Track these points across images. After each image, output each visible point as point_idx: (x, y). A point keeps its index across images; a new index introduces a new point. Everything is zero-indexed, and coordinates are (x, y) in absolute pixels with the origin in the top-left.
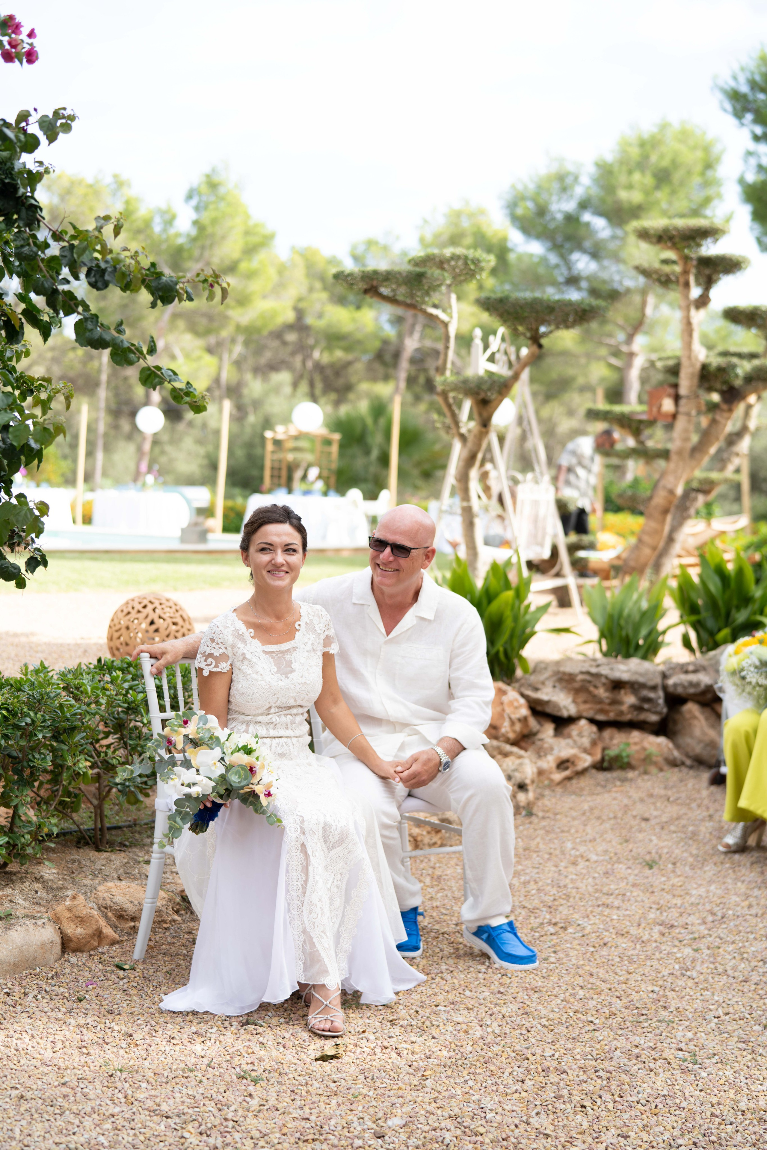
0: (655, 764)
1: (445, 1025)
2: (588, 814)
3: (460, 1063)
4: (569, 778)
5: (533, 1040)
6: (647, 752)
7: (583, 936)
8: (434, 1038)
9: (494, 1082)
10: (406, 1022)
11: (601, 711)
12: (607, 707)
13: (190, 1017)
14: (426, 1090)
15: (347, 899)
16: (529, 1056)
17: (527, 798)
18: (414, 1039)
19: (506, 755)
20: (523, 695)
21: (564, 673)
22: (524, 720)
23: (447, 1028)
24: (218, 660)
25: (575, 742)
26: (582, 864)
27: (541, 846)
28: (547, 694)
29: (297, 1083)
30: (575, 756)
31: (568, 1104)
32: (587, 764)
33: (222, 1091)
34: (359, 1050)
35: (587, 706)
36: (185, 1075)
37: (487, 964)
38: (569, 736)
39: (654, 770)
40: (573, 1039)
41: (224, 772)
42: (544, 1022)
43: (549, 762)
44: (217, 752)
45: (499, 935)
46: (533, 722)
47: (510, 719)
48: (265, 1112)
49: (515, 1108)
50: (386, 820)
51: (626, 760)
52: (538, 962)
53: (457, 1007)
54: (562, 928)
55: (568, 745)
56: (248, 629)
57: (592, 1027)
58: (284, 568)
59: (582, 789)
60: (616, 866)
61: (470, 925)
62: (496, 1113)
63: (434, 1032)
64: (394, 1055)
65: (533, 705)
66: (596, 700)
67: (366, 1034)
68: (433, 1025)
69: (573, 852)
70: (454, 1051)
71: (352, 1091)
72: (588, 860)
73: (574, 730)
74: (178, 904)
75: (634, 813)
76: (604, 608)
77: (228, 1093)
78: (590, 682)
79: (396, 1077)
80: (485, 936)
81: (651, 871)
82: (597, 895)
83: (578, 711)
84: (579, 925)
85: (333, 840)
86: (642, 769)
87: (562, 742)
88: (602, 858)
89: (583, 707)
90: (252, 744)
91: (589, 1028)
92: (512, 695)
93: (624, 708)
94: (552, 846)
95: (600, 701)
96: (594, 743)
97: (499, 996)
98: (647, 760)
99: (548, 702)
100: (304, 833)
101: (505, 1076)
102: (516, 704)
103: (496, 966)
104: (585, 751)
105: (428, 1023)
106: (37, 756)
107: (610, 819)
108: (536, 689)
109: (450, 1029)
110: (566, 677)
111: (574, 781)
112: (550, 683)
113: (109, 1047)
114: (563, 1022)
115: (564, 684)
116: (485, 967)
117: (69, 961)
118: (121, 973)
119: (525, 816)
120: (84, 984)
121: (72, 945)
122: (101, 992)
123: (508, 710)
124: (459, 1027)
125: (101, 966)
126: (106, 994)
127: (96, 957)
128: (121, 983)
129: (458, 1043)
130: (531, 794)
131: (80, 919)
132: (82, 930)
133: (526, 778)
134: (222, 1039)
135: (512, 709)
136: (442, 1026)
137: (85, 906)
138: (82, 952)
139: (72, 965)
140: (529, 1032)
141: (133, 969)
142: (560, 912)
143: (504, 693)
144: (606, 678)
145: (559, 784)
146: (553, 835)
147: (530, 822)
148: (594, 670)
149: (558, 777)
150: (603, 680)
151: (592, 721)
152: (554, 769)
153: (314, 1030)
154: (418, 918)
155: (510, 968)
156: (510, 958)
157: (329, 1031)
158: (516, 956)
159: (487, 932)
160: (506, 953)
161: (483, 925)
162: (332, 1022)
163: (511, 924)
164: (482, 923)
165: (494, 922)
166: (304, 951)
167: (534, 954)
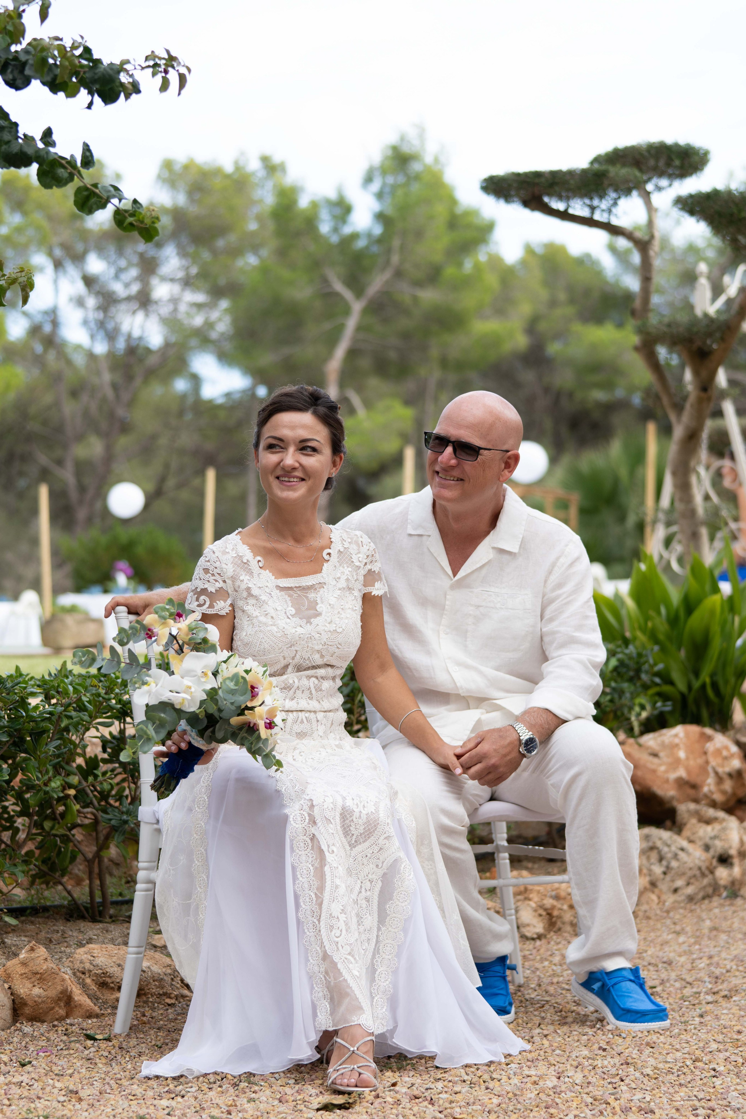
5: (624, 1088)
10: (457, 1078)
15: (382, 917)
17: (730, 875)
18: (457, 1089)
19: (708, 822)
20: (737, 742)
22: (736, 774)
23: (511, 1081)
24: (213, 597)
27: (736, 925)
37: (598, 1026)
40: (680, 1085)
42: (648, 1071)
45: (615, 984)
47: (716, 773)
50: (446, 821)
52: (667, 1021)
53: (536, 1064)
54: (725, 997)
56: (255, 556)
58: (297, 474)
64: (426, 1103)
67: (396, 1088)
68: (493, 1079)
70: (509, 1099)
80: (596, 986)
85: (356, 833)
92: (721, 740)
97: (601, 1052)
100: (315, 823)
102: (725, 753)
103: (609, 1027)
109: (515, 1080)
116: (595, 1030)
117: (20, 1030)
118: (89, 1043)
119: (727, 897)
120: (35, 1052)
121: (27, 1011)
122: (55, 1060)
123: (713, 762)
124: (525, 1080)
125: (65, 1038)
126: (62, 1062)
127: (60, 1029)
128: (86, 1052)
129: (518, 1093)
130: (737, 870)
131: (38, 976)
132: (41, 990)
133: (730, 847)
134: (200, 1097)
135: (719, 760)
136: (504, 1079)
137: (46, 959)
138: (43, 1022)
139: (25, 1035)
140: (622, 1081)
141: (108, 1039)
142: (730, 982)
143: (709, 738)
147: (731, 905)
153: (334, 1086)
154: (508, 972)
155: (628, 1029)
156: (629, 1015)
157: (356, 1086)
158: (637, 1012)
159: (599, 980)
160: (623, 1009)
161: (595, 969)
162: (360, 1074)
163: (635, 971)
164: (594, 967)
165: (611, 965)
166: (328, 985)
167: (665, 1012)
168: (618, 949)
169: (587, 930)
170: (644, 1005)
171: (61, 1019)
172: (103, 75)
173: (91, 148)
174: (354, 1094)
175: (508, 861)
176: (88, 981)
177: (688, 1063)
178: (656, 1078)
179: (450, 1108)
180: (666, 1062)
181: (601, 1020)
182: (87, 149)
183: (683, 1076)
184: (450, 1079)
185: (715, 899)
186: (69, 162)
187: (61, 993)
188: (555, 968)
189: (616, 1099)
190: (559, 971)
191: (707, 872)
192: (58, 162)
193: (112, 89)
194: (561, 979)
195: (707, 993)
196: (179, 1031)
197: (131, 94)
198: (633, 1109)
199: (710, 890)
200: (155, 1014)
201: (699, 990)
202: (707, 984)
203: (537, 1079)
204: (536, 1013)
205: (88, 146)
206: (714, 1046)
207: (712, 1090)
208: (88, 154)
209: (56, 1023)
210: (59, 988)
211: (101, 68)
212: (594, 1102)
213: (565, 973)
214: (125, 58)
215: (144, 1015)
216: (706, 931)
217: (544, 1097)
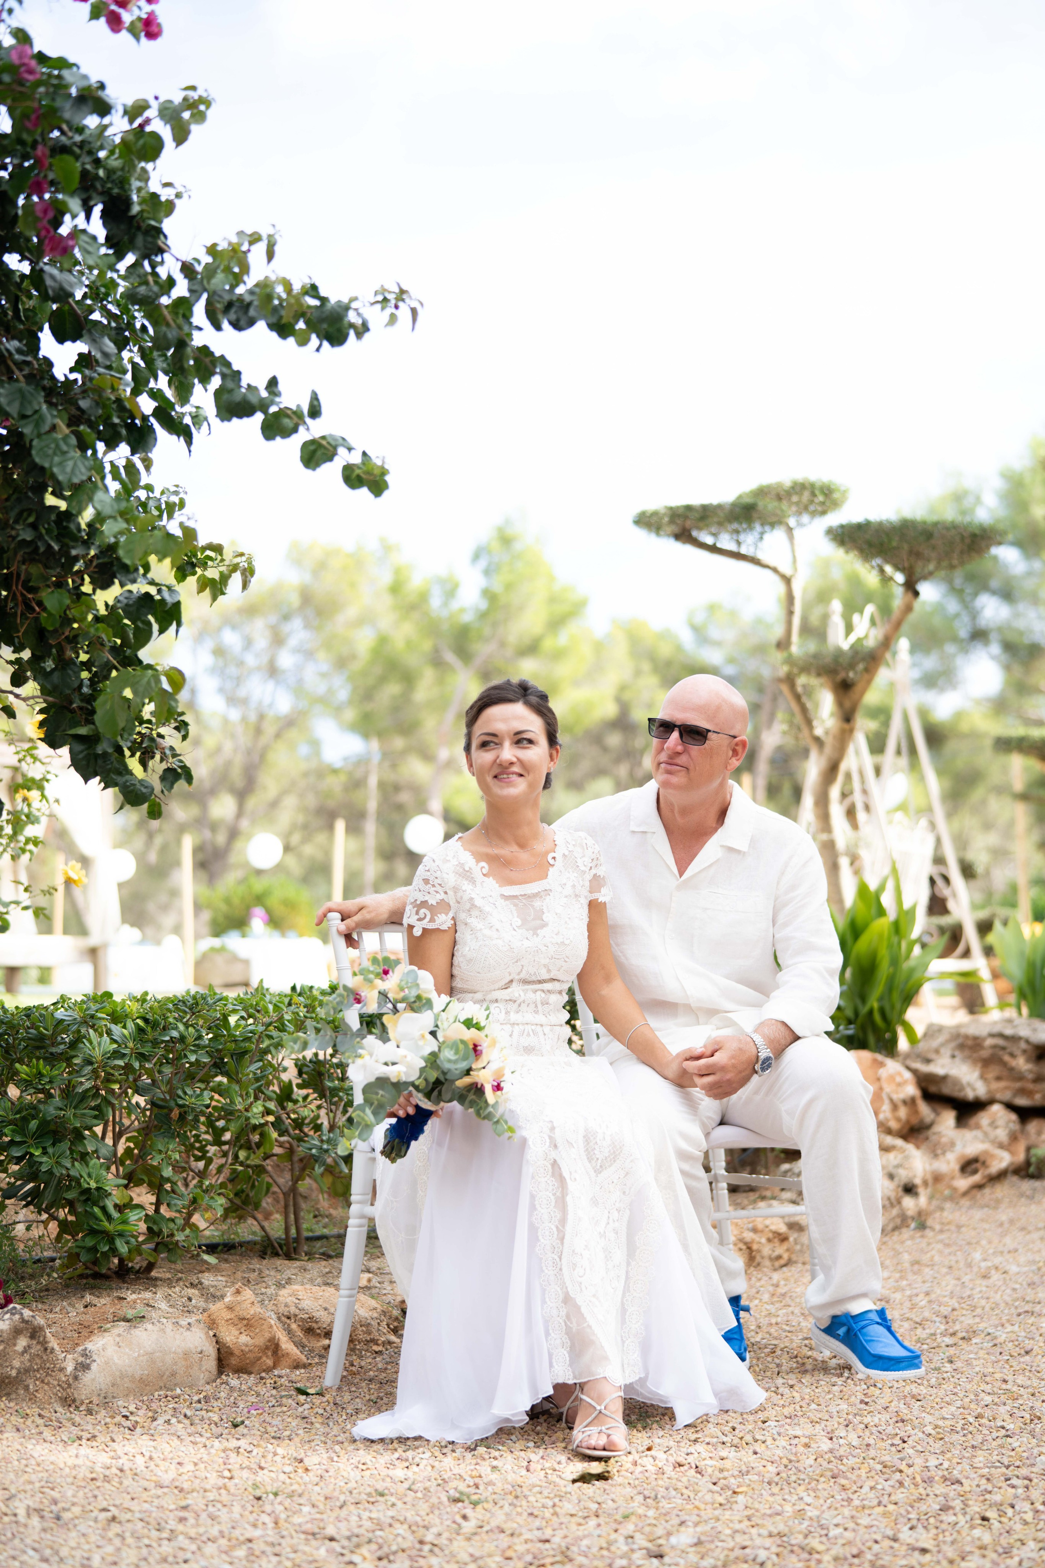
1: (774, 1440)
2: (1006, 1225)
3: (793, 1478)
4: (979, 1187)
5: (911, 1451)
7: (995, 1345)
8: (755, 1453)
9: (845, 1497)
10: (715, 1440)
11: (1022, 1092)
12: (1031, 1086)
14: (735, 1506)
16: (903, 1467)
17: (917, 1205)
18: (724, 1454)
20: (908, 1068)
21: (967, 1037)
22: (911, 1103)
23: (777, 1443)
24: (434, 910)
25: (986, 1134)
26: (995, 1276)
27: (937, 1258)
28: (943, 1066)
29: (540, 1505)
30: (986, 1152)
31: (960, 1517)
32: (1003, 1165)
33: (423, 1513)
34: (639, 1469)
35: (1002, 1084)
36: (372, 1500)
37: (846, 1374)
38: (978, 1127)
40: (973, 1447)
41: (435, 1049)
42: (929, 1429)
43: (949, 1163)
44: (426, 1019)
45: (863, 1328)
46: (924, 1109)
47: (891, 1100)
48: (484, 1535)
49: (875, 1523)
50: (684, 1145)
52: (923, 1369)
53: (796, 1421)
54: (963, 1338)
55: (976, 1138)
56: (478, 862)
57: (1003, 1432)
58: (516, 769)
59: (998, 1202)
61: (819, 1314)
62: (846, 1529)
63: (758, 1447)
64: (692, 1472)
65: (923, 1084)
66: (1014, 1075)
67: (652, 1453)
68: (756, 1441)
69: (983, 1264)
70: (786, 1466)
71: (621, 1511)
72: (1005, 1272)
73: (983, 1118)
74: (397, 1319)
76: (1022, 953)
77: (431, 1516)
78: (1003, 1048)
79: (692, 1496)
80: (842, 1331)
82: (1017, 1304)
83: (989, 1092)
84: (989, 1334)
85: (600, 1157)
87: (968, 1134)
88: (1026, 1269)
89: (995, 1085)
90: (480, 1018)
91: (999, 1434)
92: (892, 1066)
94: (953, 1258)
95: (1020, 1077)
96: (1014, 1138)
97: (863, 1406)
99: (944, 1078)
100: (555, 1146)
101: (863, 1491)
102: (898, 1079)
103: (860, 1376)
104: (1001, 1146)
105: (748, 1438)
106: (189, 1090)
107: (1040, 1229)
108: (928, 1061)
109: (782, 1442)
110: (970, 1043)
111: (987, 1191)
112: (946, 1052)
113: (266, 1471)
114: (959, 1429)
115: (967, 1052)
116: (844, 1379)
117: (226, 1383)
118: (302, 1398)
119: (915, 1229)
120: (246, 1410)
121: (233, 1361)
122: (269, 1419)
123: (888, 1088)
124: (796, 1441)
125: (275, 1392)
126: (276, 1421)
127: (268, 1381)
128: (301, 1409)
129: (793, 1458)
130: (923, 1200)
131: (245, 1322)
132: (249, 1338)
133: (915, 1176)
134: (437, 1464)
135: (893, 1087)
136: (769, 1441)
137: (253, 1303)
138: (250, 1373)
139: (232, 1389)
140: (904, 1442)
141: (320, 1394)
142: (962, 1322)
143: (882, 1065)
144: (1027, 1041)
145: (965, 1194)
146: (954, 1248)
147: (922, 1236)
148: (1008, 1032)
149: (964, 1183)
150: (1023, 1045)
151: (1010, 1106)
152: (957, 1172)
153: (580, 1449)
154: (742, 1314)
155: (882, 1378)
156: (881, 1362)
157: (604, 1449)
158: (890, 1359)
159: (844, 1325)
160: (874, 1356)
161: (839, 1313)
162: (609, 1436)
164: (837, 1311)
165: (856, 1308)
166: (568, 1332)
167: (918, 1357)
168: (863, 1290)
169: (827, 1270)
170: (896, 1351)
171: (269, 1370)
172: (332, 313)
173: (319, 396)
175: (726, 1191)
176: (294, 1326)
177: (971, 1420)
178: (941, 1439)
179: (725, 1479)
180: (944, 1418)
181: (849, 1368)
182: (315, 397)
183: (970, 1436)
184: (707, 1440)
185: (904, 1230)
186: (295, 412)
187: (269, 1341)
188: (768, 1307)
189: (910, 1466)
190: (773, 1311)
191: (895, 1203)
192: (284, 412)
193: (339, 330)
194: (779, 1320)
195: (943, 1335)
198: (937, 1478)
199: (898, 1221)
200: (363, 1363)
201: (932, 1331)
202: (938, 1324)
203: (807, 1440)
204: (769, 1359)
205: (316, 394)
206: (988, 1399)
207: (1013, 1453)
208: (316, 403)
209: (264, 1375)
210: (267, 1335)
211: (329, 306)
212: (884, 1470)
213: (781, 1312)
215: (353, 1365)
216: (907, 1265)
217: (825, 1464)
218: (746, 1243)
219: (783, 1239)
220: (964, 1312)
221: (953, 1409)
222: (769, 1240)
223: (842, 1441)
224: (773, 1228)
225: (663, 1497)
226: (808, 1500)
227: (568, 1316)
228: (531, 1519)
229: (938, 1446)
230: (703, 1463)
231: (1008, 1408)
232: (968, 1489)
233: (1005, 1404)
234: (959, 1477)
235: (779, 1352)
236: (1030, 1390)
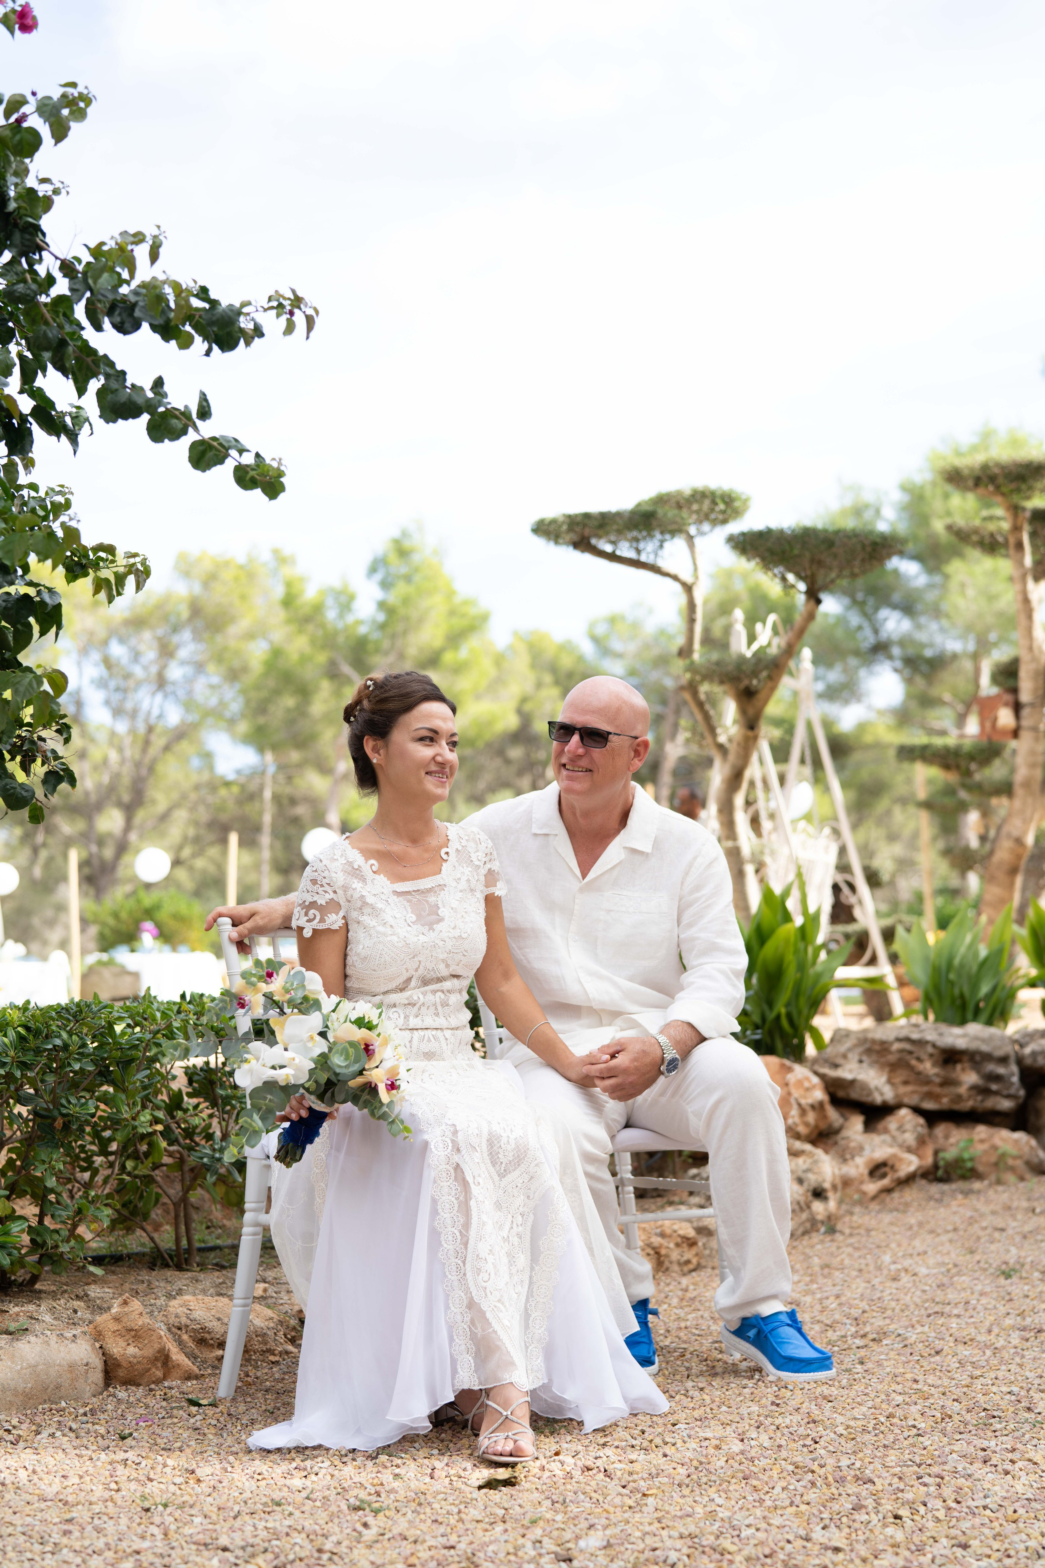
0: (1012, 1169)
1: (684, 1442)
2: (915, 1228)
3: (704, 1480)
4: (888, 1190)
5: (823, 1452)
6: (1000, 1151)
7: (906, 1346)
8: (665, 1456)
9: (757, 1498)
10: (624, 1443)
11: (929, 1095)
12: (938, 1090)
13: (293, 1454)
14: (644, 1509)
15: (535, 1255)
16: (815, 1467)
17: (826, 1210)
18: (633, 1457)
20: (816, 1073)
21: (874, 1042)
22: (818, 1107)
23: (687, 1445)
24: (324, 910)
25: (894, 1138)
26: (905, 1279)
27: (847, 1262)
28: (851, 1071)
29: (444, 1512)
30: (894, 1156)
31: (873, 1516)
32: (912, 1168)
33: (322, 1522)
34: (547, 1474)
35: (909, 1088)
36: (267, 1509)
37: (757, 1377)
38: (886, 1131)
39: (1011, 1178)
40: (885, 1446)
41: (326, 1051)
42: (840, 1430)
43: (858, 1167)
44: (315, 1020)
45: (773, 1330)
46: (833, 1114)
47: (799, 1105)
48: (385, 1543)
49: (787, 1523)
50: (590, 1148)
51: (969, 1165)
52: (834, 1370)
53: (706, 1423)
54: (874, 1340)
55: (884, 1142)
56: (367, 860)
57: (915, 1431)
59: (907, 1205)
60: (955, 1279)
61: (728, 1317)
62: (758, 1530)
63: (668, 1450)
64: (601, 1475)
65: (831, 1090)
66: (921, 1079)
67: (561, 1457)
68: (666, 1443)
69: (893, 1267)
70: (696, 1468)
71: (528, 1516)
72: (915, 1275)
73: (892, 1123)
74: (294, 1328)
75: (984, 1224)
77: (330, 1524)
78: (910, 1053)
79: (601, 1499)
80: (752, 1333)
81: (1009, 1281)
82: (927, 1305)
83: (897, 1096)
84: (899, 1335)
85: (504, 1161)
86: (993, 1177)
87: (876, 1139)
88: (935, 1271)
89: (903, 1090)
90: (372, 1015)
91: (910, 1433)
92: (800, 1071)
93: (963, 1090)
94: (862, 1261)
95: (927, 1081)
96: (921, 1141)
97: (774, 1408)
98: (1000, 1164)
99: (853, 1082)
101: (775, 1491)
102: (806, 1084)
103: (771, 1378)
104: (909, 1150)
105: (658, 1441)
106: (73, 1101)
107: (948, 1232)
108: (836, 1066)
109: (693, 1445)
110: (877, 1047)
111: (896, 1195)
112: (854, 1057)
113: (155, 1483)
114: (870, 1429)
115: (874, 1057)
116: (754, 1381)
117: (114, 1396)
118: (194, 1409)
119: (825, 1233)
120: (134, 1422)
121: (121, 1373)
122: (158, 1431)
123: (796, 1093)
124: (703, 1444)
125: (164, 1404)
127: (158, 1393)
128: (192, 1420)
129: (704, 1460)
130: (832, 1204)
131: (133, 1333)
132: (137, 1350)
133: (824, 1181)
134: (336, 1473)
135: (801, 1092)
136: (679, 1444)
137: (141, 1314)
138: (138, 1385)
139: (119, 1401)
140: (816, 1443)
141: (213, 1405)
142: (872, 1324)
143: (790, 1070)
144: (934, 1046)
145: (874, 1198)
146: (865, 1251)
147: (832, 1241)
148: (915, 1036)
149: (872, 1187)
150: (930, 1049)
151: (917, 1110)
152: (866, 1177)
153: (486, 1456)
154: (650, 1317)
155: (793, 1379)
156: (792, 1364)
157: (511, 1455)
158: (801, 1360)
159: (754, 1327)
160: (785, 1358)
161: (749, 1315)
162: (515, 1441)
163: (792, 1315)
164: (747, 1313)
165: (767, 1309)
166: (473, 1337)
167: (829, 1358)
168: (773, 1291)
169: (736, 1272)
170: (807, 1353)
171: (158, 1382)
172: (222, 317)
173: (208, 397)
174: (519, 1466)
175: (633, 1195)
176: (185, 1337)
177: (883, 1419)
178: (853, 1439)
179: (634, 1481)
180: (855, 1419)
181: (760, 1370)
182: (204, 398)
183: (881, 1436)
184: (616, 1444)
185: (814, 1234)
186: (183, 413)
187: (159, 1352)
188: (677, 1311)
189: (822, 1466)
190: (682, 1315)
191: (804, 1207)
192: (172, 413)
193: (229, 335)
194: (688, 1323)
195: (854, 1336)
196: (290, 1392)
197: (253, 338)
198: (849, 1478)
199: (808, 1225)
200: (259, 1374)
201: (843, 1333)
202: (848, 1326)
203: (718, 1442)
204: (679, 1363)
205: (204, 395)
206: (899, 1399)
207: (924, 1452)
208: (205, 404)
209: (153, 1386)
210: (157, 1346)
211: (220, 309)
212: (796, 1471)
213: (690, 1317)
214: (246, 299)
215: (248, 1376)
216: (817, 1269)
217: (736, 1465)
218: (654, 1248)
219: (692, 1243)
220: (875, 1314)
221: (864, 1409)
222: (677, 1245)
223: (753, 1443)
224: (681, 1232)
225: (571, 1501)
226: (719, 1501)
227: (472, 1322)
228: (435, 1526)
229: (850, 1445)
230: (612, 1466)
231: (919, 1407)
232: (880, 1488)
233: (916, 1404)
234: (872, 1476)
235: (688, 1356)
236: (941, 1389)
